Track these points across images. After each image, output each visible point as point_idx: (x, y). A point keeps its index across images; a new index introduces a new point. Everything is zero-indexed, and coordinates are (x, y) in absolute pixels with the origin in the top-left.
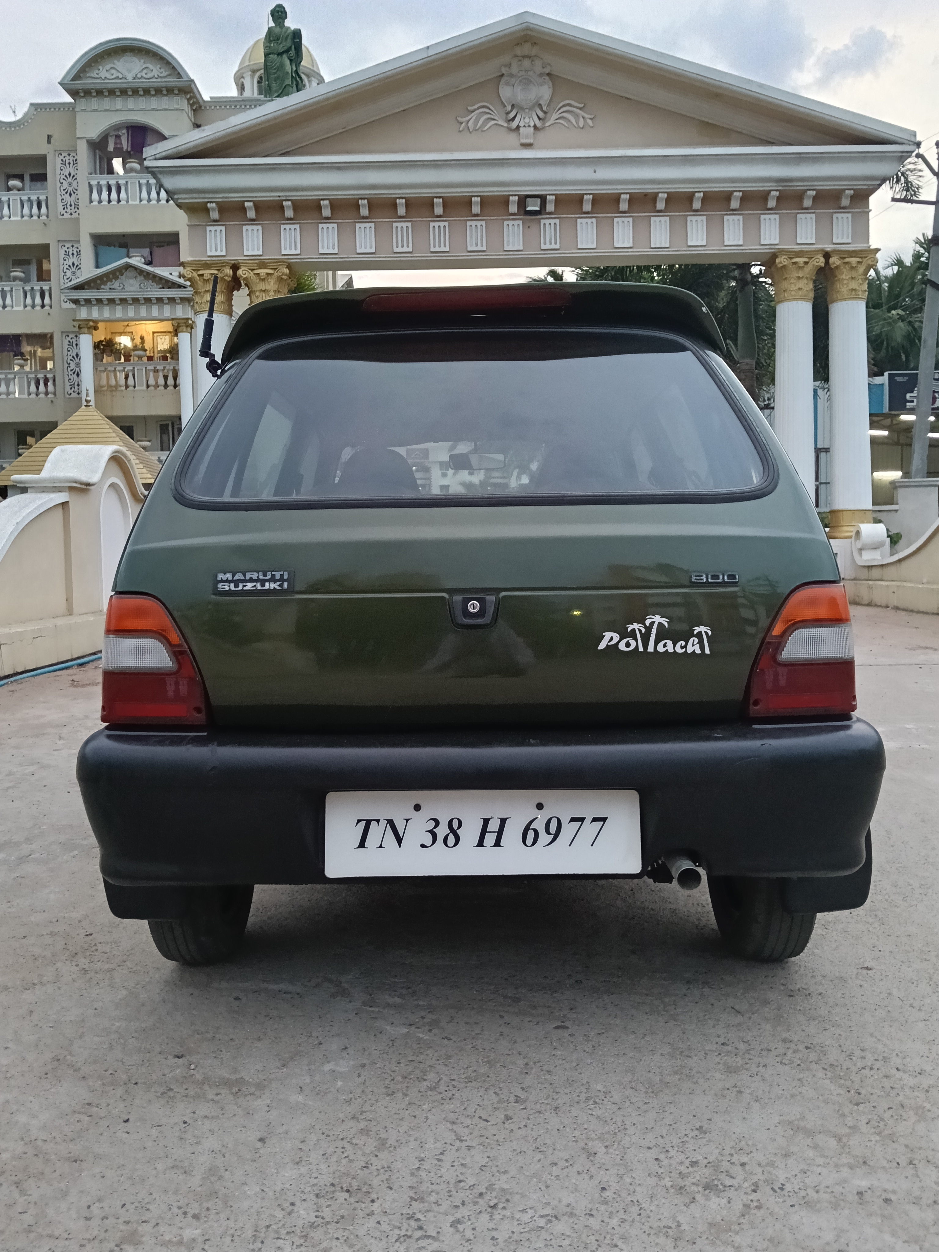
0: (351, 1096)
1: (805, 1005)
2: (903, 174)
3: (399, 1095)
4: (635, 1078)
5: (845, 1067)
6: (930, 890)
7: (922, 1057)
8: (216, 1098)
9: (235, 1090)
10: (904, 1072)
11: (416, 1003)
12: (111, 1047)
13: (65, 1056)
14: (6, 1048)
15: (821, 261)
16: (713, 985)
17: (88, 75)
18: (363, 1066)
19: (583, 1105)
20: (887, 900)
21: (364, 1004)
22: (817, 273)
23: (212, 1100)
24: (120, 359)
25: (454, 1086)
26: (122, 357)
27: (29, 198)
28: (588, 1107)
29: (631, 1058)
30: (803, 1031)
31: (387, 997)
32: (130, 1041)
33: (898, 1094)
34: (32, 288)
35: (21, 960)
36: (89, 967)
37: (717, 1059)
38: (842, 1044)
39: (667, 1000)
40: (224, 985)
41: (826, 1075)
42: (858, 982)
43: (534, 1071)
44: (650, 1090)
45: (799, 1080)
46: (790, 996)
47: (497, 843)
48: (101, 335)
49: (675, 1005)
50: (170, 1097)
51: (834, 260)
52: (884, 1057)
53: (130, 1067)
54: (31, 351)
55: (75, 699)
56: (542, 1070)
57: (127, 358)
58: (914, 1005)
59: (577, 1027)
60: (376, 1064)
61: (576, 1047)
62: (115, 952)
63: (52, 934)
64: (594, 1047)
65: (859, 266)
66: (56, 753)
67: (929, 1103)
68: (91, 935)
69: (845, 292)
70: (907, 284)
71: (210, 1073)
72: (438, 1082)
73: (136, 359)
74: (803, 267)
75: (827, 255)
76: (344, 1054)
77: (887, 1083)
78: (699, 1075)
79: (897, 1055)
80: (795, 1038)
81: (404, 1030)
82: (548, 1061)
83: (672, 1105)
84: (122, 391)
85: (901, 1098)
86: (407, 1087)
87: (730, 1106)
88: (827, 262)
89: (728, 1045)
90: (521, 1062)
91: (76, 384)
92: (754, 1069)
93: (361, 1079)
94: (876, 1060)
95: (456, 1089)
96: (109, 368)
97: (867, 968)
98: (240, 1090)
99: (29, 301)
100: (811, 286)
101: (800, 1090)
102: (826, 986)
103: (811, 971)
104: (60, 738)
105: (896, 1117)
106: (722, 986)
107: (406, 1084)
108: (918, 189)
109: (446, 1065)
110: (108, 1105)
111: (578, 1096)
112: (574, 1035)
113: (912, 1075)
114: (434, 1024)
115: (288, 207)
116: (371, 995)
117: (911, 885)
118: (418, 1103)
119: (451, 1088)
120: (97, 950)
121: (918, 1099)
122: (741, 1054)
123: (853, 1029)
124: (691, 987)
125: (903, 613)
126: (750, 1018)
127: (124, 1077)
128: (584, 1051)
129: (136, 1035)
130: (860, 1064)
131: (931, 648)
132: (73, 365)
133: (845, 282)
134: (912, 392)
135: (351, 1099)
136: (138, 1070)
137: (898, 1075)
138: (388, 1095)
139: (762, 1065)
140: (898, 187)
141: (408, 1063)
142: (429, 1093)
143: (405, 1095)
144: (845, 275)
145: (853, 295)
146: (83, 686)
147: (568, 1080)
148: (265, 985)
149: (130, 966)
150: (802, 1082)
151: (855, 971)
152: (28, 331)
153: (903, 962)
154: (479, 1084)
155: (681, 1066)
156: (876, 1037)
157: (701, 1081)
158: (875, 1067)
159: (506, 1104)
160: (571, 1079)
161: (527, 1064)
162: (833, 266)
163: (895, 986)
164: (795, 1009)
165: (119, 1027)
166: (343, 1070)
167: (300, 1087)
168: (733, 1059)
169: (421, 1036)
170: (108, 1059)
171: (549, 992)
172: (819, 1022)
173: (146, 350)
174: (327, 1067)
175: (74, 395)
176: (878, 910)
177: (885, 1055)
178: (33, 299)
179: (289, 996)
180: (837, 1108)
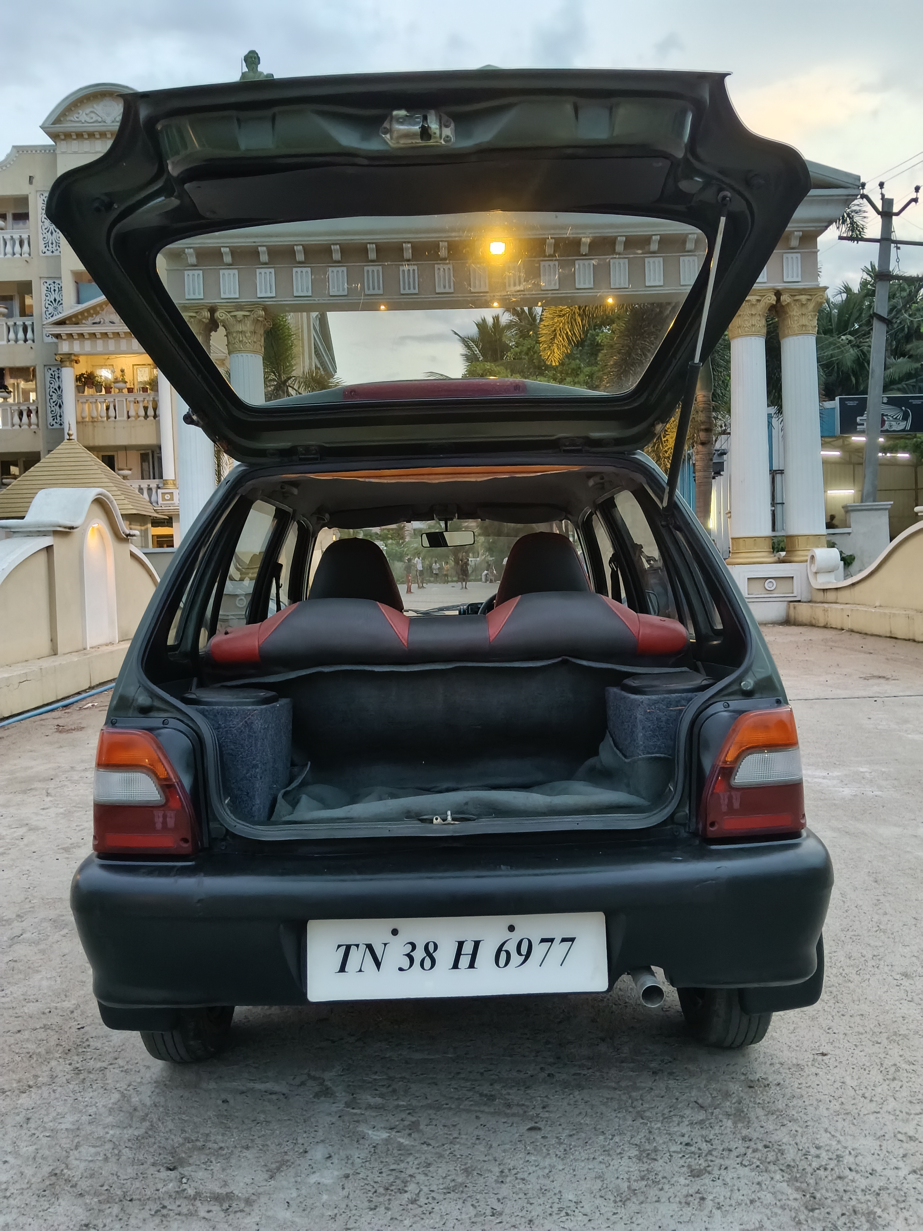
0: (336, 1211)
1: (765, 1097)
2: (848, 215)
3: (382, 1209)
4: (605, 1186)
5: (801, 1168)
6: (882, 962)
7: (873, 1154)
8: (207, 1216)
9: (226, 1206)
10: (857, 1172)
11: (396, 1103)
12: (106, 1159)
13: (62, 1170)
14: (5, 1162)
15: (773, 299)
16: (677, 1076)
17: (68, 118)
18: (347, 1176)
19: (555, 1217)
20: (841, 974)
21: (347, 1105)
22: (769, 310)
23: (204, 1218)
24: (101, 391)
25: (434, 1198)
26: (103, 389)
27: (12, 237)
28: (561, 1220)
29: (601, 1162)
30: (762, 1127)
31: (369, 1097)
32: (124, 1151)
33: (851, 1198)
34: (15, 323)
35: (17, 1058)
36: (82, 1066)
37: (682, 1162)
38: (798, 1141)
39: (634, 1094)
40: (212, 1085)
41: (783, 1177)
42: (814, 1070)
43: (508, 1179)
44: (618, 1199)
45: (759, 1183)
46: (750, 1087)
47: (472, 966)
48: (82, 368)
49: (643, 1100)
50: (163, 1216)
51: (785, 298)
52: (837, 1155)
53: (125, 1182)
54: (14, 384)
55: (61, 747)
56: (517, 1179)
57: (108, 390)
58: (866, 1095)
59: (550, 1129)
60: (359, 1174)
61: (549, 1151)
62: (106, 1048)
63: (45, 1027)
64: (565, 1150)
65: (809, 303)
66: (44, 812)
67: (880, 1207)
68: (83, 1028)
69: (796, 328)
70: (855, 311)
71: (201, 1187)
72: (418, 1193)
73: (117, 391)
74: (756, 305)
75: (778, 294)
76: (328, 1163)
77: (840, 1186)
78: (664, 1180)
79: (850, 1153)
80: (755, 1135)
81: (385, 1135)
82: (523, 1168)
83: (639, 1215)
84: (103, 422)
85: (853, 1203)
86: (389, 1200)
87: (693, 1214)
88: (778, 300)
89: (691, 1146)
90: (496, 1170)
91: (59, 415)
92: (716, 1172)
93: (345, 1193)
94: (830, 1159)
95: (436, 1201)
96: (91, 400)
97: (823, 1054)
98: (230, 1207)
99: (12, 335)
100: (763, 322)
101: (759, 1194)
102: (784, 1075)
103: (770, 1058)
104: (48, 794)
105: (849, 1225)
106: (686, 1078)
107: (387, 1197)
108: (862, 229)
109: (426, 1175)
110: (105, 1226)
111: (551, 1207)
112: (547, 1137)
113: (864, 1176)
114: (414, 1127)
115: (264, 252)
116: (353, 1095)
117: (864, 957)
118: (399, 1218)
119: (430, 1200)
120: (89, 1045)
121: (869, 1203)
122: (704, 1155)
123: (809, 1123)
124: (657, 1078)
125: (857, 636)
126: (712, 1113)
127: (119, 1192)
128: (557, 1155)
129: (130, 1144)
130: (815, 1165)
131: (884, 677)
132: (55, 397)
133: (796, 318)
134: (862, 415)
135: (336, 1215)
136: (132, 1184)
137: (851, 1175)
138: (371, 1209)
139: (723, 1167)
140: (844, 228)
141: (389, 1172)
142: (410, 1206)
143: (388, 1209)
144: (795, 312)
145: (803, 330)
146: (69, 731)
147: (541, 1189)
148: (251, 1085)
149: (122, 1064)
150: (761, 1186)
151: (811, 1056)
152: (11, 365)
153: (856, 1045)
154: (457, 1195)
155: (647, 1170)
156: (830, 1133)
157: (666, 1187)
158: (829, 1167)
159: (483, 1218)
160: (545, 1188)
161: (502, 1172)
162: (784, 304)
163: (848, 1073)
164: (755, 1103)
165: (113, 1136)
166: (328, 1181)
167: (288, 1203)
168: (696, 1162)
169: (402, 1140)
170: (103, 1172)
171: (523, 1088)
172: (777, 1117)
173: (126, 382)
174: (313, 1179)
175: (57, 426)
176: (833, 985)
177: (839, 1153)
178: (16, 334)
179: (274, 1097)
180: (794, 1215)
